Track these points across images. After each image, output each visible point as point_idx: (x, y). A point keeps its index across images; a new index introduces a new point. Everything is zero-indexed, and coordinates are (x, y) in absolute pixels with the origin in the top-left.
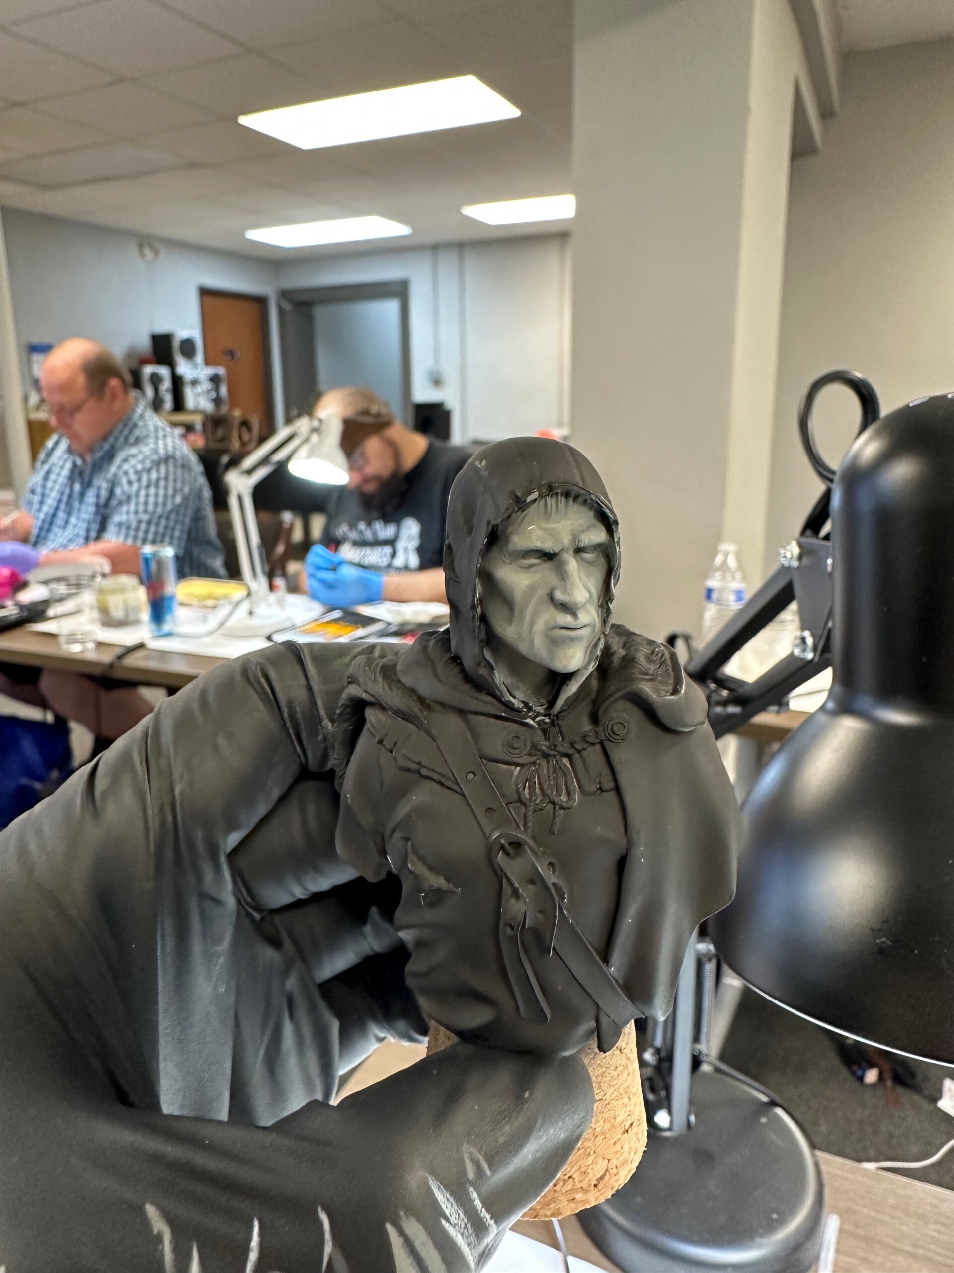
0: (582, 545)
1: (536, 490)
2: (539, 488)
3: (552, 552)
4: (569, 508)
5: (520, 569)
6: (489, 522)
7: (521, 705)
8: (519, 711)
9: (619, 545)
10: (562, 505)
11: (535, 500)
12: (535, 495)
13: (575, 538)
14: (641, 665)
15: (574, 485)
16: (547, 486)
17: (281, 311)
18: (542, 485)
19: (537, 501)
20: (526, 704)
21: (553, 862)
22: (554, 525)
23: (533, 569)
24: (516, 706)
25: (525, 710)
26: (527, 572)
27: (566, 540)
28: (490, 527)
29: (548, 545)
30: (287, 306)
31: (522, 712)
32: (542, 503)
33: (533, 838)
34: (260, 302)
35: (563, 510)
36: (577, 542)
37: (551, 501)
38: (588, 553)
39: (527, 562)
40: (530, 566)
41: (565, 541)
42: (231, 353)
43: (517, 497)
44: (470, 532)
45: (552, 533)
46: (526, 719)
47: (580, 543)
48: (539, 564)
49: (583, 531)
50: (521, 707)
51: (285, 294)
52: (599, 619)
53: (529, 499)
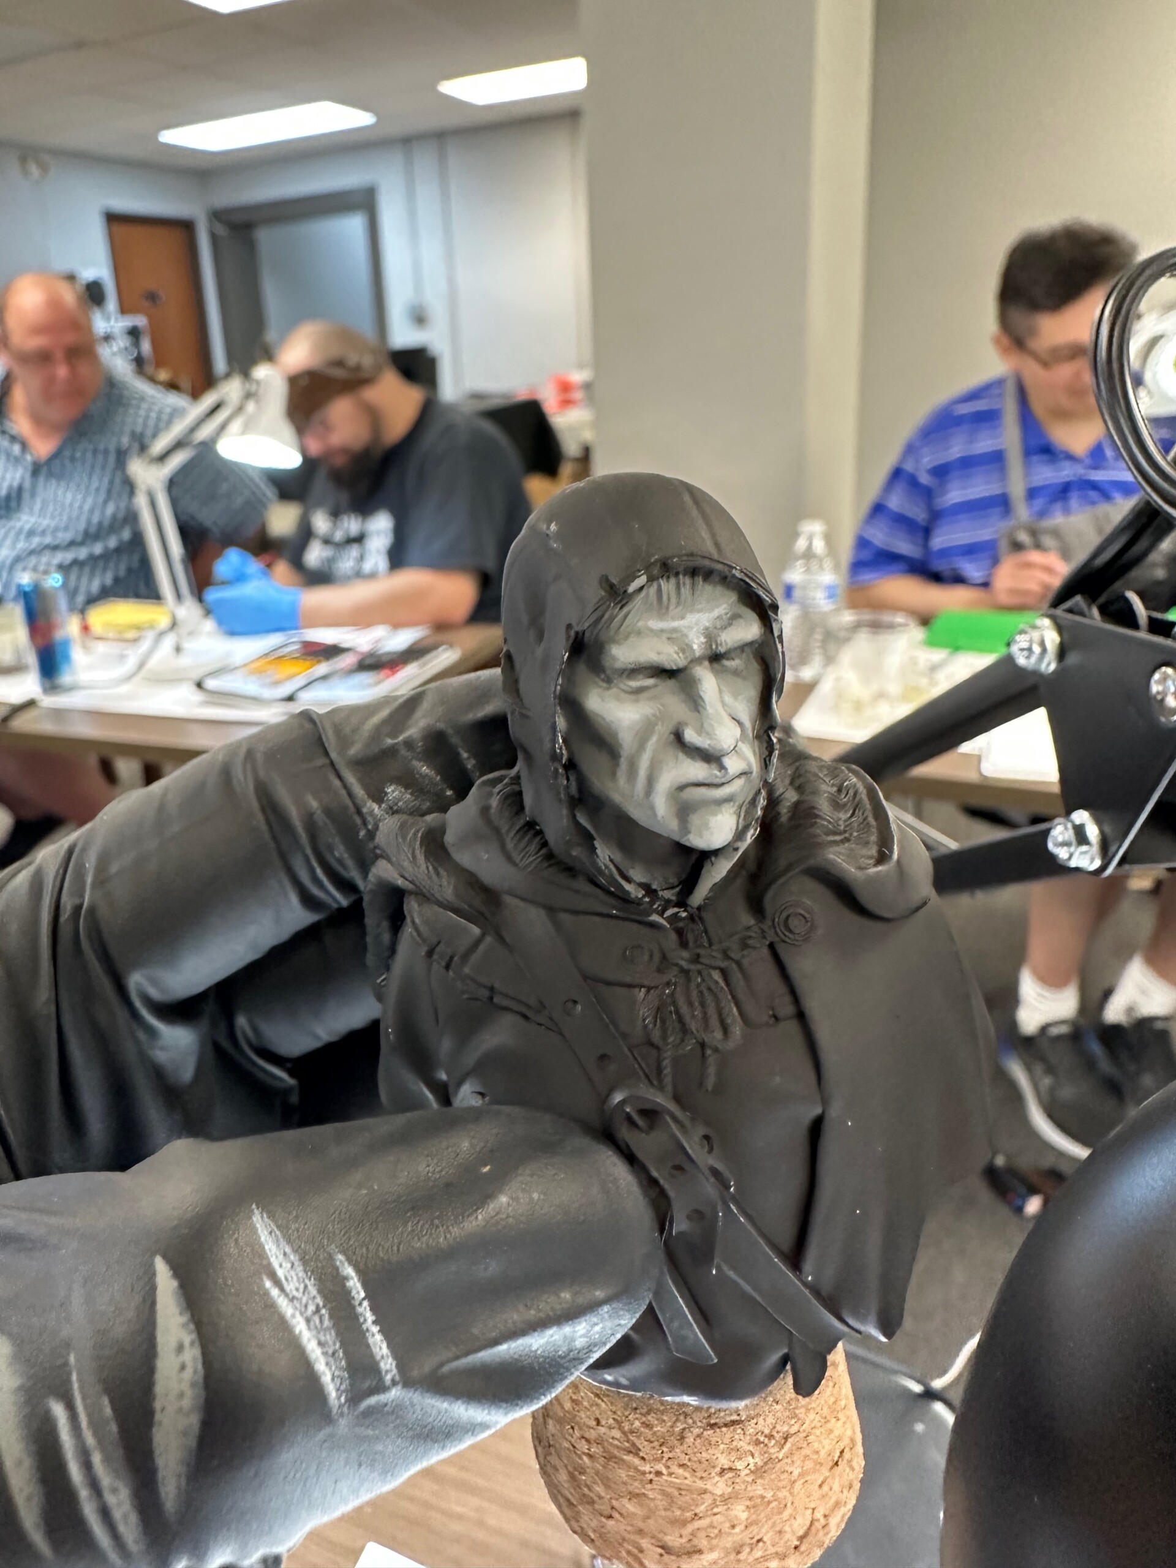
0: (722, 650)
1: (643, 572)
2: (648, 568)
3: (675, 668)
4: (698, 593)
5: (623, 695)
6: (569, 627)
7: (641, 893)
8: (638, 902)
9: (781, 642)
10: (686, 591)
11: (641, 588)
12: (642, 580)
13: (710, 637)
14: (825, 819)
15: (704, 557)
16: (659, 565)
17: (214, 239)
18: (653, 564)
19: (645, 587)
20: (649, 891)
21: (711, 1135)
22: (676, 624)
23: (645, 695)
24: (633, 896)
25: (647, 899)
26: (637, 701)
27: (698, 644)
28: (572, 633)
29: (669, 655)
30: (221, 230)
31: (642, 904)
32: (653, 590)
33: (677, 1099)
34: (186, 227)
35: (689, 597)
36: (714, 647)
37: (668, 586)
38: (733, 659)
39: (634, 684)
40: (639, 691)
41: (695, 647)
42: (152, 297)
43: (612, 586)
44: (540, 637)
45: (674, 637)
46: (649, 916)
47: (720, 648)
48: (655, 686)
49: (724, 628)
50: (640, 896)
51: (217, 215)
52: (755, 759)
53: (631, 588)
